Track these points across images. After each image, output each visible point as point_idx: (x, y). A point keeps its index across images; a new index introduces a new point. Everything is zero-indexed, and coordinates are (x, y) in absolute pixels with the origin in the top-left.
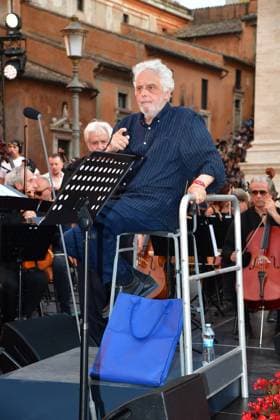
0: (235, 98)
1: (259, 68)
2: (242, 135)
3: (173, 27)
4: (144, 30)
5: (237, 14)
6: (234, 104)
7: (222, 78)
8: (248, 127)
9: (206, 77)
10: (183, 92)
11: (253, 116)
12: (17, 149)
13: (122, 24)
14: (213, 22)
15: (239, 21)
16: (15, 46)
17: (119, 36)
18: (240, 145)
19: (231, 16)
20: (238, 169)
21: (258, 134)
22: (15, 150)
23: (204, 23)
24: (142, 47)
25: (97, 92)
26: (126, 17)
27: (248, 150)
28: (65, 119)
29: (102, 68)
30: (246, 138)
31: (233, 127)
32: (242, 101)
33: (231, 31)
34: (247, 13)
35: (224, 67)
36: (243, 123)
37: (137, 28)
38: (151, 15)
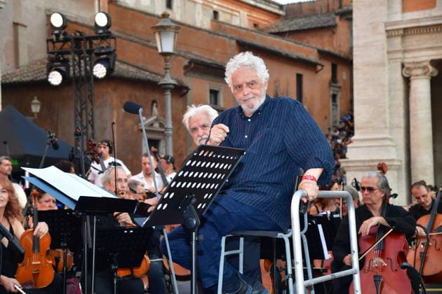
0: (331, 93)
1: (357, 61)
2: (340, 130)
3: (264, 23)
4: (234, 26)
5: (331, 8)
6: (331, 99)
7: (317, 72)
8: (346, 123)
9: (300, 72)
10: (277, 87)
11: (352, 110)
12: (108, 149)
13: (212, 21)
14: (305, 17)
15: (333, 16)
16: (105, 44)
17: (209, 32)
18: (339, 141)
19: (324, 10)
20: (338, 166)
21: (358, 129)
22: (104, 150)
23: (296, 17)
24: (234, 42)
25: (187, 89)
26: (216, 13)
27: (349, 146)
28: (155, 117)
29: (193, 65)
30: (345, 133)
31: (331, 122)
32: (339, 95)
33: (326, 25)
34: (341, 7)
35: (319, 62)
36: (341, 119)
37: (228, 24)
38: (242, 11)
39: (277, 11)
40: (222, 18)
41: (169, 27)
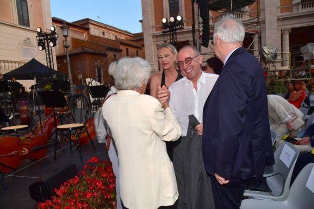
9: (137, 50)
23: (137, 37)
25: (107, 55)
28: (99, 62)
29: (108, 48)
39: (132, 35)
40: (118, 37)
41: (65, 27)
